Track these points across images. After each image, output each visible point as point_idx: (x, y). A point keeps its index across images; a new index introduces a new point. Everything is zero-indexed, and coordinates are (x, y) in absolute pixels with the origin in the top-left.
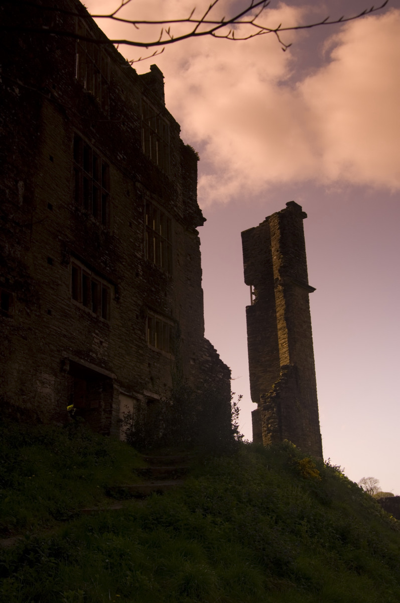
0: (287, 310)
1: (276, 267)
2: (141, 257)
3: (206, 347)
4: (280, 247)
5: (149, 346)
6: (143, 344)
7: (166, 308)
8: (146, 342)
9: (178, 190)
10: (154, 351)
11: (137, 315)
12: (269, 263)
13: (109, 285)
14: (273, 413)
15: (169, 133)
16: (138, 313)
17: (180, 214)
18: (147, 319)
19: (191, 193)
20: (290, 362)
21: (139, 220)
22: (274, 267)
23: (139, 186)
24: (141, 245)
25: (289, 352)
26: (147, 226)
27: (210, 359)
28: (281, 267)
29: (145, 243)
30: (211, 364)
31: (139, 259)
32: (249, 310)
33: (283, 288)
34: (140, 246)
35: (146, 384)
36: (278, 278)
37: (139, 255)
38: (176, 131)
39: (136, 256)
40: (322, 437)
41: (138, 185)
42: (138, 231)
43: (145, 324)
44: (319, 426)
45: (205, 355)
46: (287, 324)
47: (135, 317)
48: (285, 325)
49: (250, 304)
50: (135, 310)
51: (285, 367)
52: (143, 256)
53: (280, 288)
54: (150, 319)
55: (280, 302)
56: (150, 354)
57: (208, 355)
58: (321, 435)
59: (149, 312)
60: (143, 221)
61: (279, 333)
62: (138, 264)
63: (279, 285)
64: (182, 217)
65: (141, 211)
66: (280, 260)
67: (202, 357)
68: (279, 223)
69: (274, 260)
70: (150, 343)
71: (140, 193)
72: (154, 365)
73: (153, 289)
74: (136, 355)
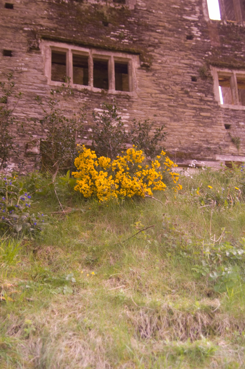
2: (197, 19)
5: (223, 105)
6: (209, 105)
8: (216, 102)
11: (194, 79)
13: (129, 56)
16: (194, 75)
18: (216, 78)
24: (197, 8)
31: (194, 21)
34: (193, 9)
35: (220, 148)
37: (191, 18)
43: (212, 83)
47: (190, 80)
50: (188, 73)
52: (201, 17)
56: (226, 115)
62: (191, 27)
72: (239, 125)
73: (226, 46)
74: (193, 119)
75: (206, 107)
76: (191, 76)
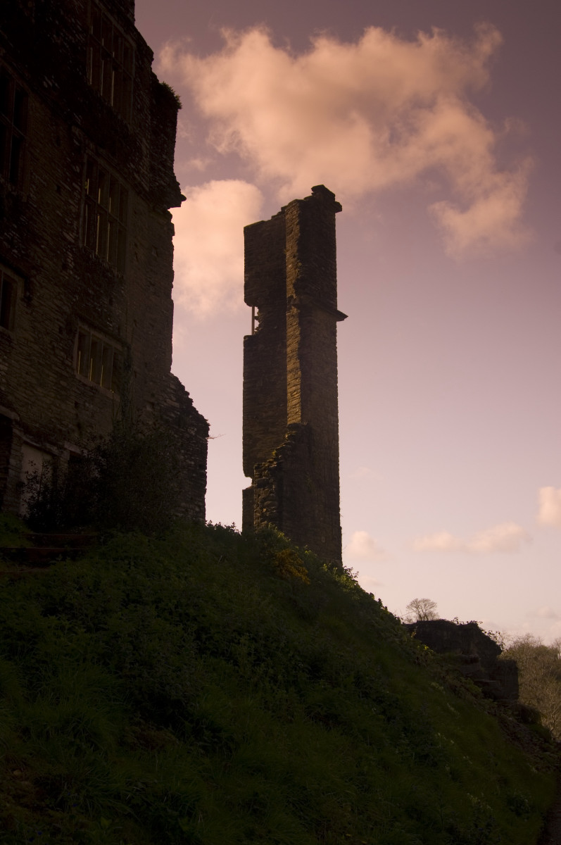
0: (302, 345)
1: (291, 280)
2: (73, 241)
3: (173, 387)
4: (298, 251)
5: (78, 376)
6: (67, 372)
7: (111, 322)
8: (73, 370)
9: (144, 148)
10: (84, 385)
11: (60, 329)
12: (281, 273)
13: (16, 278)
14: (271, 492)
15: (134, 60)
16: (62, 325)
17: (145, 186)
18: (77, 335)
19: (164, 156)
20: (302, 420)
21: (74, 184)
22: (288, 280)
23: (77, 133)
24: (75, 223)
25: (302, 406)
26: (86, 195)
27: (177, 405)
28: (297, 280)
29: (81, 219)
30: (179, 413)
31: (70, 243)
32: (248, 341)
33: (299, 311)
34: (72, 224)
35: (68, 433)
36: (292, 297)
37: (70, 237)
38: (146, 60)
39: (65, 239)
41: (76, 131)
42: (70, 201)
43: (73, 342)
44: (339, 515)
45: (171, 399)
46: (301, 364)
47: (58, 330)
48: (298, 365)
49: (250, 333)
50: (58, 320)
51: (294, 426)
52: (76, 239)
53: (295, 310)
54: (82, 336)
55: (293, 331)
56: (78, 389)
57: (174, 399)
58: (341, 528)
59: (80, 324)
60: (80, 187)
61: (289, 377)
62: (67, 250)
63: (293, 307)
64: (147, 189)
65: (78, 170)
66: (297, 270)
67: (165, 401)
68: (300, 216)
69: (288, 269)
70: (81, 372)
71: (77, 143)
72: (85, 406)
73: (90, 291)
74: (54, 388)
75: (65, 373)
76: (59, 325)
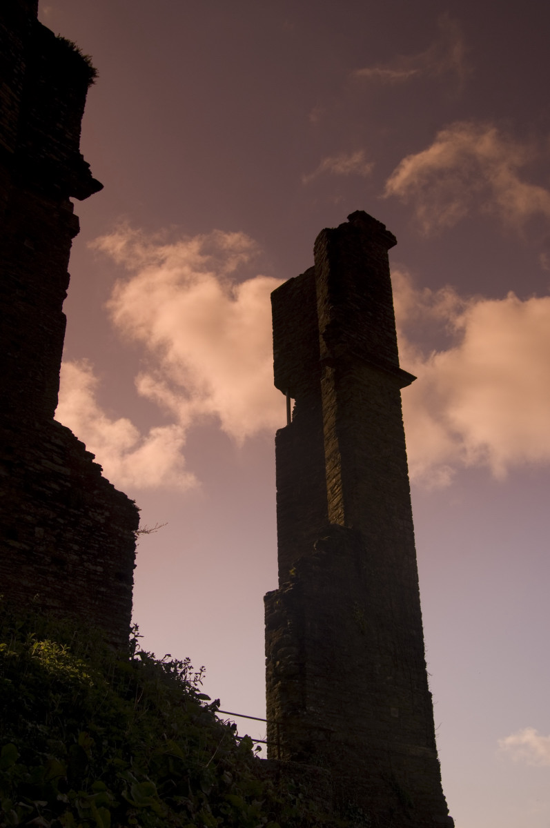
0: (340, 415)
1: (323, 333)
3: (58, 442)
4: (329, 292)
14: (284, 633)
20: (345, 524)
22: (321, 336)
25: (344, 503)
28: (327, 327)
32: (281, 436)
33: (334, 370)
40: (434, 699)
44: (425, 674)
46: (341, 443)
48: (337, 445)
49: (284, 425)
53: (329, 372)
55: (329, 401)
57: (60, 462)
58: (430, 695)
61: (327, 467)
63: (327, 368)
66: (328, 317)
69: (320, 323)
